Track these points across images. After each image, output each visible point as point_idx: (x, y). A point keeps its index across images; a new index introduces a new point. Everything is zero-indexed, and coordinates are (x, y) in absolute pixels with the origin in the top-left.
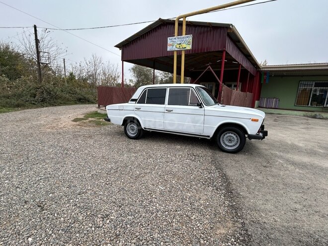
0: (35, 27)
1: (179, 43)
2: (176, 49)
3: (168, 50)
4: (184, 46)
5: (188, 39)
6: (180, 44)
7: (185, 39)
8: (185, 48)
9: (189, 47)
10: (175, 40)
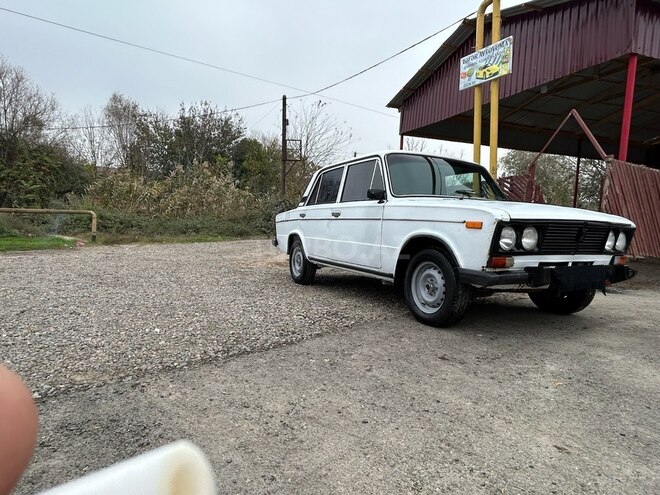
0: (284, 98)
1: (483, 64)
2: (478, 82)
3: (461, 87)
4: (494, 68)
5: (501, 49)
6: (485, 67)
7: (495, 52)
8: (497, 73)
9: (505, 70)
10: (474, 61)
